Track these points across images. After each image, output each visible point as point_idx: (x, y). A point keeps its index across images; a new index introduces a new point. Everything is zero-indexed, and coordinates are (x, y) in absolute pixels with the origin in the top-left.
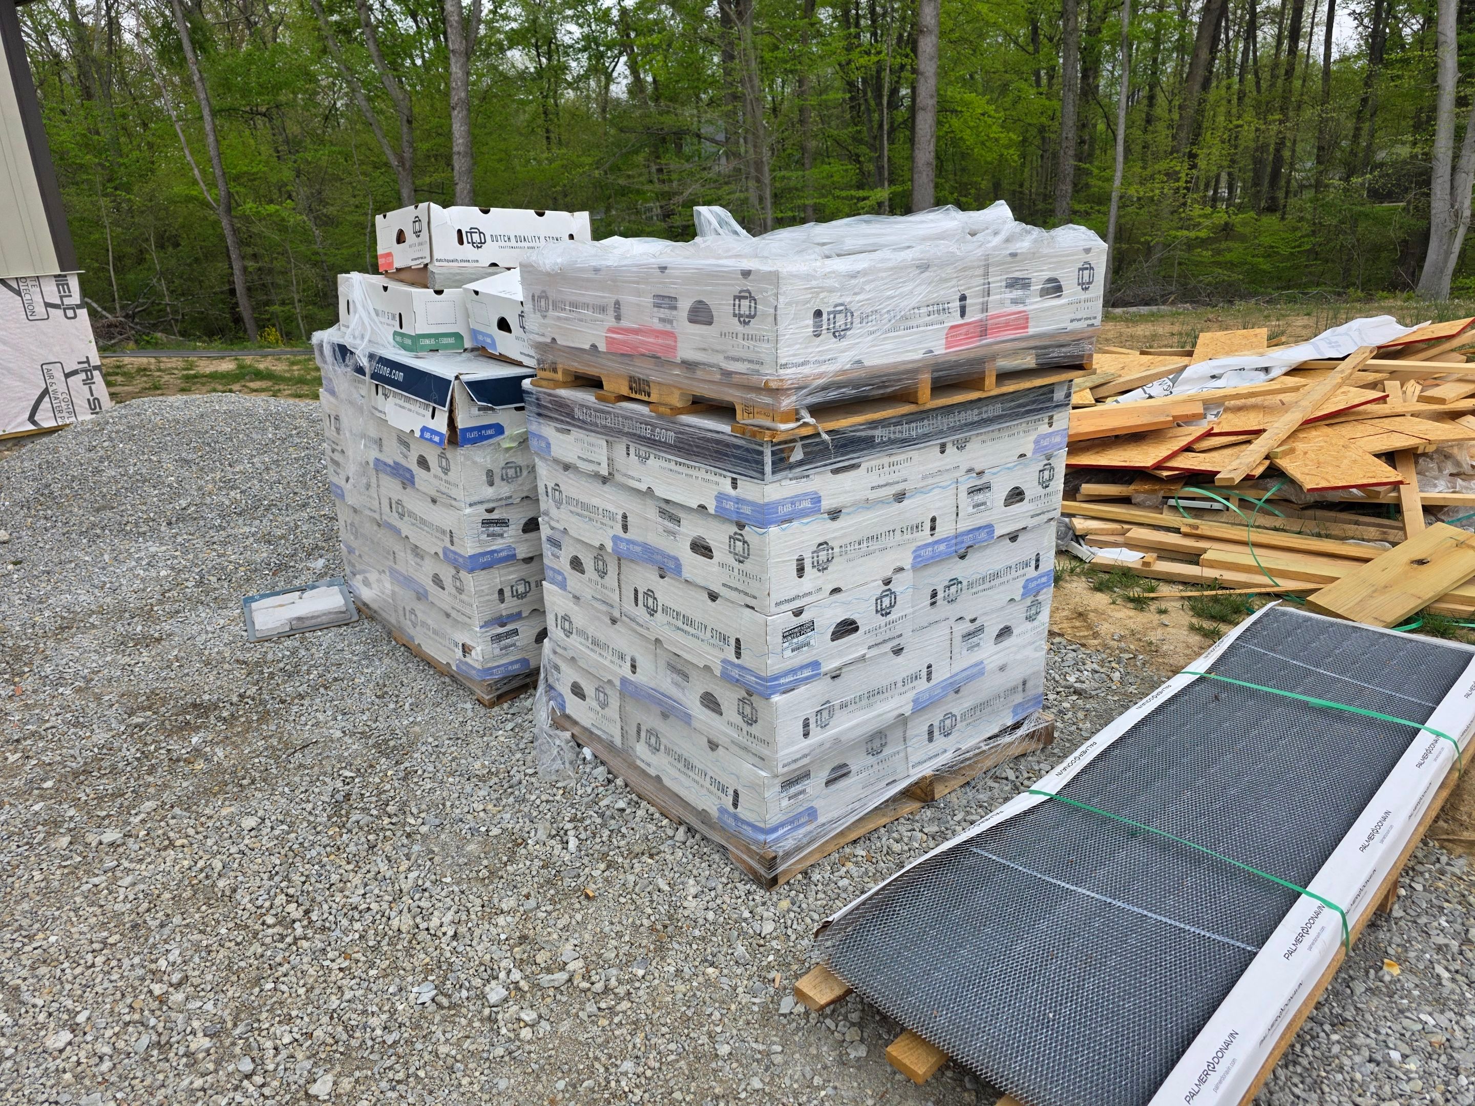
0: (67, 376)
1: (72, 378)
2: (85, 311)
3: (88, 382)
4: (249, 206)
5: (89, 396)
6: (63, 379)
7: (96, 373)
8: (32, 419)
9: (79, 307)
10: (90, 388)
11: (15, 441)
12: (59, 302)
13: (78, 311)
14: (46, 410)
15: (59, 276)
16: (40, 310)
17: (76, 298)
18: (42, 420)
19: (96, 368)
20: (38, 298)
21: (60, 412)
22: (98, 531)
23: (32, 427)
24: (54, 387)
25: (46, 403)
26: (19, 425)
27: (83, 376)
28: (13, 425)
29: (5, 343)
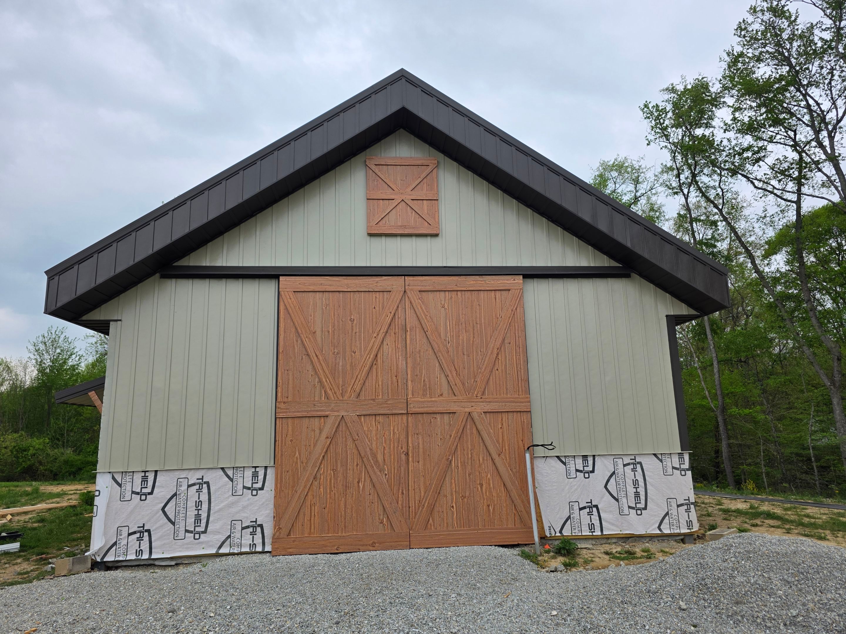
0: (678, 506)
1: (680, 508)
2: (690, 472)
3: (688, 511)
4: (734, 410)
5: (687, 519)
6: (676, 507)
7: (692, 506)
8: (659, 528)
9: (688, 470)
10: (688, 514)
11: (650, 538)
12: (679, 467)
13: (687, 472)
14: (666, 524)
16: (670, 470)
17: (686, 465)
18: (664, 529)
19: (692, 503)
20: (669, 464)
21: (673, 525)
22: (739, 618)
23: (659, 532)
24: (672, 512)
25: (666, 520)
26: (653, 530)
27: (685, 507)
28: (651, 529)
29: (652, 486)
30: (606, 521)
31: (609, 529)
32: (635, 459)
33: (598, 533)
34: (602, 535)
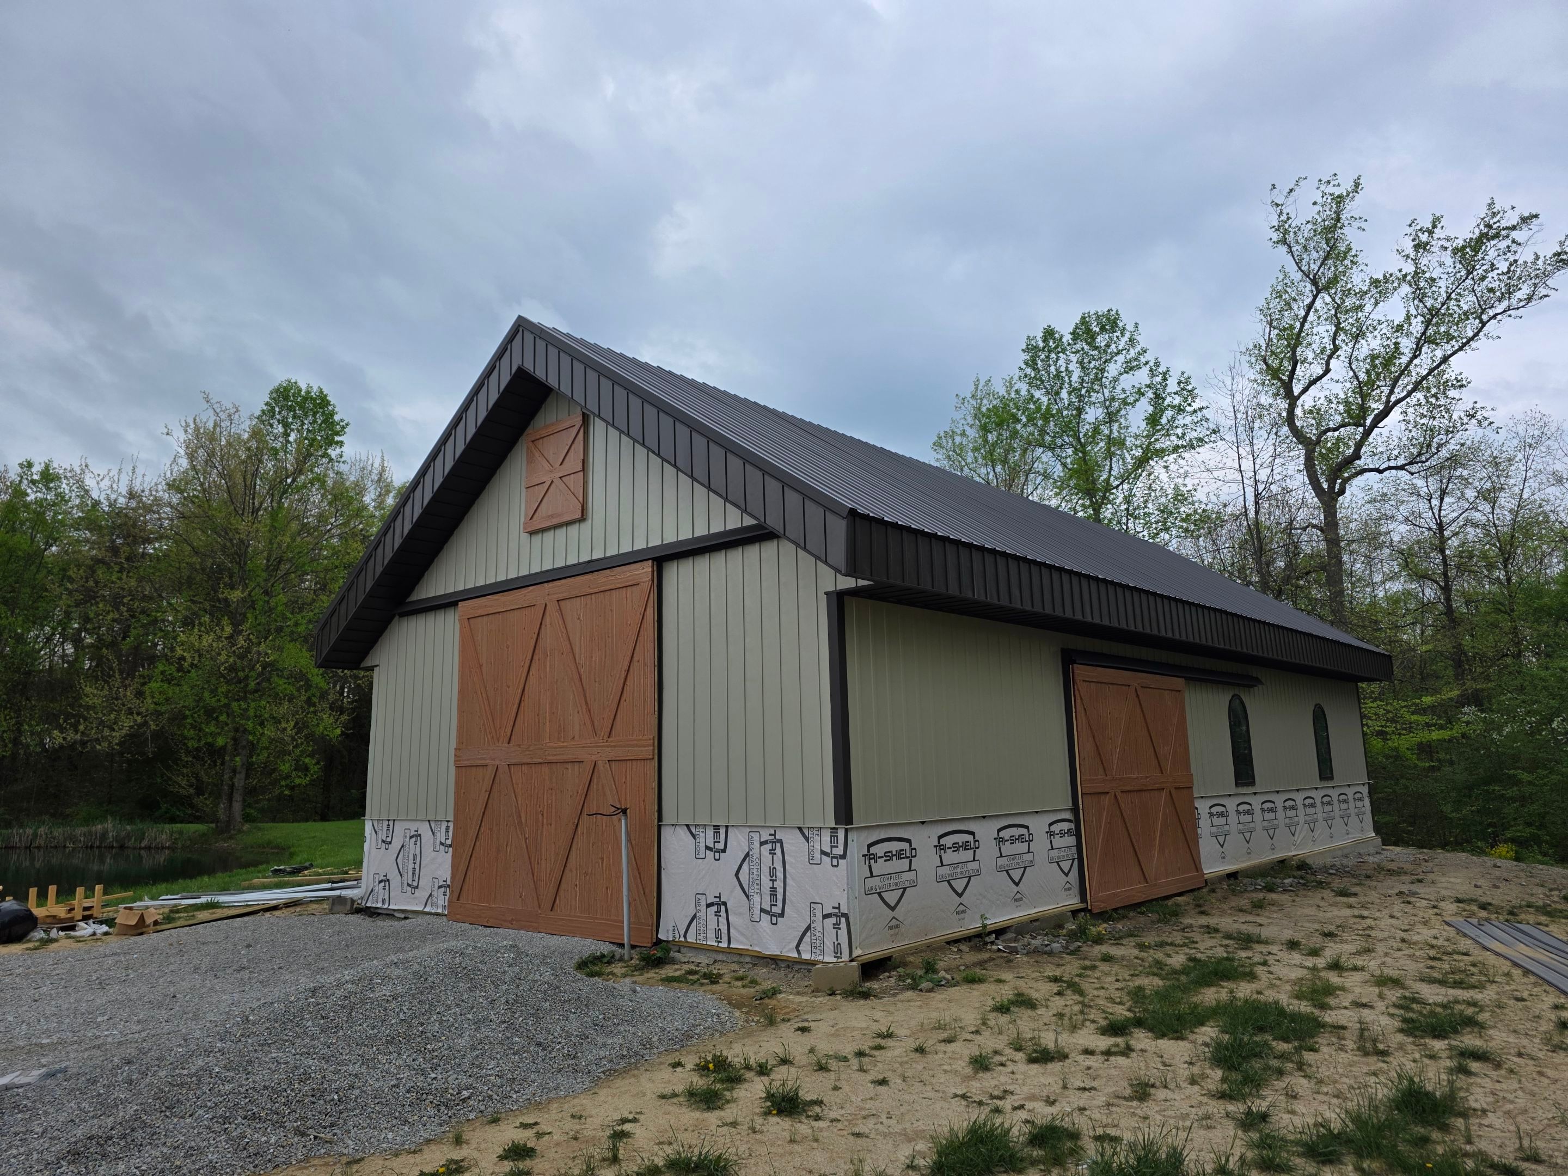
0: (825, 917)
1: (827, 920)
3: (836, 926)
5: (835, 940)
6: (821, 918)
7: (843, 920)
8: (797, 948)
9: (841, 858)
10: (837, 932)
12: (830, 851)
13: (839, 861)
14: (807, 943)
15: (834, 829)
16: (818, 856)
17: (840, 850)
18: (804, 951)
19: (843, 915)
20: (818, 846)
21: (816, 948)
24: (815, 925)
25: (807, 938)
27: (834, 920)
28: (787, 949)
29: (793, 879)
30: (735, 928)
31: (738, 941)
32: (774, 835)
33: (724, 945)
34: (729, 947)
